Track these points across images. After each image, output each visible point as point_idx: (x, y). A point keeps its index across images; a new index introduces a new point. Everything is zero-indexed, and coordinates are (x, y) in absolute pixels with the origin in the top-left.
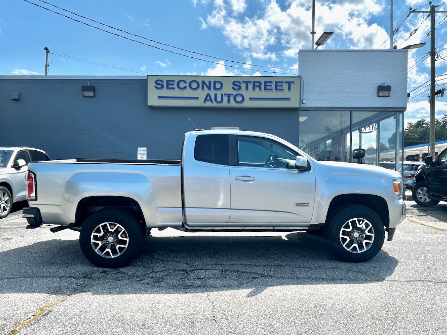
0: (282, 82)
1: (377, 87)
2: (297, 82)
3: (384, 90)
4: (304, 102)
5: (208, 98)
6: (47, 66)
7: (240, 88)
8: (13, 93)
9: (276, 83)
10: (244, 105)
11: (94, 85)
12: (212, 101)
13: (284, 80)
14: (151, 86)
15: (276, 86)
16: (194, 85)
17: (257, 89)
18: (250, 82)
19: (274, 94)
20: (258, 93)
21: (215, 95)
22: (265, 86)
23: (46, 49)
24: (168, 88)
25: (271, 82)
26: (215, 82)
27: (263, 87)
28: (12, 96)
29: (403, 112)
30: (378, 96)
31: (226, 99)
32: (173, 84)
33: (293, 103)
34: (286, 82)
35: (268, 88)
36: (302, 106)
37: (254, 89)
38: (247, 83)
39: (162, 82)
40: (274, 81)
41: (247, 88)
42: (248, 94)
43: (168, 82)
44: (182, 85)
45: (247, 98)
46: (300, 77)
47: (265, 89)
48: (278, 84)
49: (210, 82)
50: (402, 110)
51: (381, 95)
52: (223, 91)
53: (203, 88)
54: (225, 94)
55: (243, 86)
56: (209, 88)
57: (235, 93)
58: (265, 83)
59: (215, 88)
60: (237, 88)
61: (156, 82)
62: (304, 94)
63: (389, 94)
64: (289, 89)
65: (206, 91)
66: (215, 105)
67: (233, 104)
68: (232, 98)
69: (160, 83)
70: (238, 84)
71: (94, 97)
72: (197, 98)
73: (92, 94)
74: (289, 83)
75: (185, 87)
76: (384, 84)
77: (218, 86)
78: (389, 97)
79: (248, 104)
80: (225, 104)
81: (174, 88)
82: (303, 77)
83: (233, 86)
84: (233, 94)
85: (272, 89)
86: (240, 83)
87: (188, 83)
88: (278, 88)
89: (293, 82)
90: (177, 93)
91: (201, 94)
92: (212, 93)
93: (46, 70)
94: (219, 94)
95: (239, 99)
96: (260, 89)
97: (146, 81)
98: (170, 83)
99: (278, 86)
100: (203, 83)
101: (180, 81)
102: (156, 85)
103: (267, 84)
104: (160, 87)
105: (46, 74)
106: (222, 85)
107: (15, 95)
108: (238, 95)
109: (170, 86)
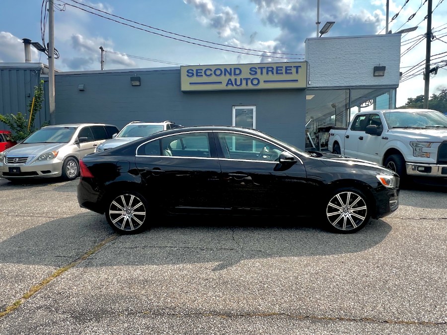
0: (291, 67)
1: (373, 68)
2: (304, 66)
3: (379, 70)
4: (310, 83)
5: (229, 82)
6: (102, 62)
7: (256, 73)
8: (80, 85)
9: (286, 67)
10: (259, 87)
11: (139, 76)
12: (233, 85)
13: (293, 65)
14: (184, 74)
15: (286, 70)
16: (218, 72)
17: (270, 73)
18: (265, 68)
19: (284, 77)
20: (271, 77)
21: (236, 79)
22: (277, 70)
23: (101, 48)
24: (197, 75)
25: (282, 67)
26: (235, 69)
27: (275, 71)
28: (79, 88)
29: (395, 89)
30: (374, 76)
31: (244, 82)
32: (201, 72)
33: (301, 84)
34: (294, 67)
35: (279, 72)
36: (308, 86)
37: (267, 73)
38: (262, 69)
39: (193, 70)
40: (284, 66)
41: (262, 73)
42: (263, 78)
43: (197, 70)
44: (208, 73)
45: (261, 81)
46: (306, 62)
47: (277, 73)
48: (288, 68)
49: (231, 69)
50: (395, 87)
51: (376, 74)
52: (242, 76)
53: (225, 75)
54: (244, 79)
55: (259, 71)
56: (230, 74)
57: (252, 77)
58: (277, 67)
59: (235, 74)
60: (254, 73)
61: (188, 72)
62: (311, 75)
63: (383, 73)
64: (297, 72)
65: (228, 77)
66: (235, 88)
67: (250, 87)
68: (249, 82)
69: (190, 71)
70: (254, 70)
71: (140, 85)
72: (221, 82)
73: (138, 83)
75: (211, 74)
76: (379, 65)
77: (238, 72)
78: (383, 76)
79: (262, 86)
80: (244, 87)
81: (202, 76)
82: (309, 61)
83: (250, 72)
84: (250, 79)
85: (282, 73)
86: (256, 69)
87: (213, 71)
88: (288, 72)
89: (300, 67)
90: (204, 79)
91: (224, 79)
92: (233, 78)
93: (102, 66)
94: (238, 78)
95: (255, 82)
96: (273, 73)
97: (179, 70)
98: (199, 71)
99: (288, 70)
100: (226, 70)
101: (206, 70)
102: (187, 74)
103: (279, 69)
104: (191, 75)
105: (102, 68)
106: (241, 71)
107: (81, 87)
108: (254, 79)
109: (199, 74)
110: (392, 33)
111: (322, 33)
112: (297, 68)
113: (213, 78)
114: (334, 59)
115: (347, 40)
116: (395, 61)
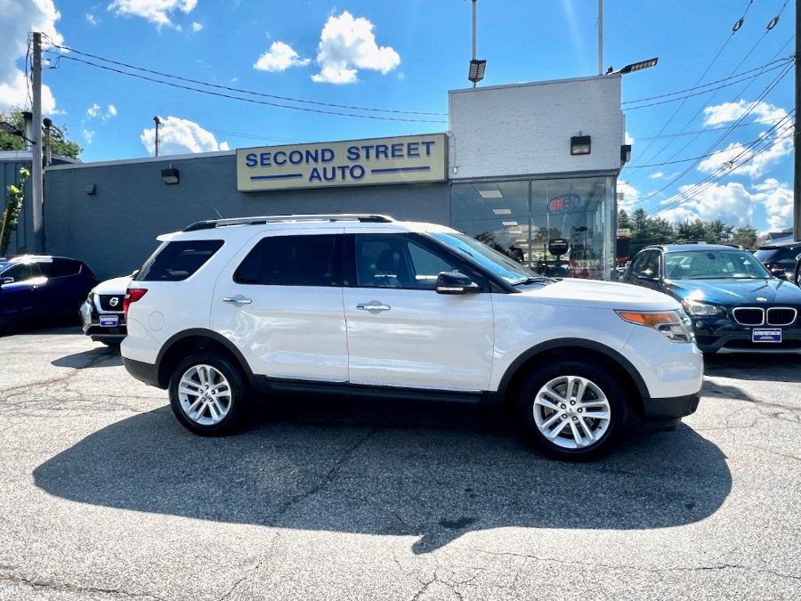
0: (418, 143)
1: (569, 139)
2: (440, 142)
3: (581, 142)
4: (455, 170)
5: (315, 175)
6: (157, 141)
7: (358, 156)
8: (89, 186)
9: (409, 145)
10: (365, 181)
11: (176, 167)
12: (320, 179)
13: (420, 140)
14: (241, 162)
15: (409, 149)
16: (296, 158)
17: (382, 156)
18: (372, 147)
19: (406, 162)
20: (383, 163)
21: (325, 170)
22: (393, 150)
24: (262, 164)
25: (402, 145)
26: (323, 151)
27: (390, 153)
28: (87, 190)
29: (614, 177)
30: (572, 154)
31: (339, 173)
32: (269, 159)
33: (436, 174)
34: (423, 143)
35: (397, 153)
36: (452, 177)
37: (377, 156)
38: (367, 149)
39: (255, 156)
40: (405, 142)
41: (368, 157)
42: (369, 164)
44: (281, 158)
45: (368, 172)
46: (443, 134)
47: (393, 155)
48: (412, 147)
49: (316, 151)
50: (614, 174)
51: (575, 152)
52: (336, 163)
53: (307, 161)
54: (338, 167)
55: (363, 153)
56: (316, 160)
57: (351, 164)
58: (393, 146)
59: (323, 160)
60: (354, 157)
61: (248, 158)
62: (458, 157)
63: (589, 149)
64: (428, 153)
65: (312, 164)
66: (324, 183)
67: (350, 181)
68: (347, 172)
69: (251, 157)
70: (355, 151)
71: (178, 183)
72: (301, 175)
73: (174, 180)
75: (285, 161)
76: (581, 133)
77: (328, 156)
78: (589, 153)
79: (370, 179)
80: (338, 181)
81: (270, 164)
82: (455, 132)
83: (348, 155)
84: (348, 167)
85: (403, 156)
86: (357, 149)
87: (288, 155)
88: (412, 152)
89: (433, 142)
90: (274, 170)
91: (306, 169)
92: (320, 166)
96: (386, 156)
97: (235, 156)
98: (265, 157)
99: (412, 149)
100: (308, 153)
101: (277, 153)
102: (247, 162)
103: (396, 148)
104: (252, 163)
105: (157, 155)
106: (333, 154)
107: (91, 190)
108: (355, 167)
109: (265, 162)
111: (474, 80)
112: (428, 144)
116: (611, 124)
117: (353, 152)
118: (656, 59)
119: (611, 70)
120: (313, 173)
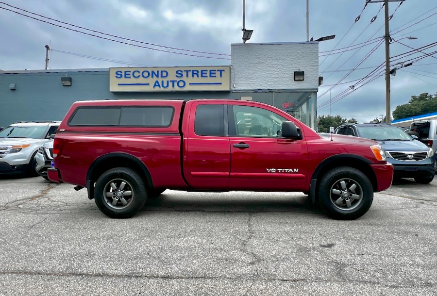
1: (293, 73)
2: (227, 70)
3: (299, 75)
4: (235, 86)
5: (157, 84)
6: (47, 60)
7: (182, 75)
8: (11, 84)
9: (210, 71)
10: (185, 89)
11: (70, 76)
12: (160, 87)
13: (216, 69)
14: (113, 74)
15: (211, 73)
16: (146, 74)
17: (195, 76)
18: (190, 71)
19: (209, 80)
20: (196, 80)
21: (163, 82)
22: (202, 73)
23: (47, 47)
24: (125, 77)
25: (207, 70)
26: (162, 72)
27: (200, 74)
28: (10, 87)
31: (171, 84)
32: (129, 74)
33: (224, 87)
34: (218, 70)
35: (204, 75)
36: (232, 89)
37: (193, 76)
38: (187, 72)
39: (121, 72)
40: (209, 69)
41: (187, 76)
42: (189, 80)
44: (136, 74)
45: (187, 84)
47: (202, 76)
48: (212, 72)
49: (158, 72)
50: (315, 92)
51: (296, 79)
52: (169, 78)
53: (152, 76)
54: (170, 81)
55: (185, 74)
56: (157, 76)
57: (178, 80)
58: (202, 71)
59: (162, 76)
60: (180, 75)
61: (117, 73)
62: (236, 79)
63: (303, 78)
64: (221, 75)
65: (155, 78)
66: (162, 89)
67: (177, 89)
68: (176, 84)
70: (180, 72)
71: (70, 86)
72: (148, 84)
73: (68, 83)
74: (221, 71)
75: (139, 76)
76: (299, 70)
77: (164, 74)
78: (303, 80)
79: (188, 88)
80: (170, 88)
81: (130, 77)
82: (234, 65)
83: (177, 74)
84: (176, 81)
85: (207, 76)
86: (182, 72)
87: (141, 73)
88: (212, 75)
89: (224, 70)
90: (133, 80)
91: (152, 81)
92: (160, 80)
93: (46, 64)
94: (165, 80)
95: (181, 84)
96: (198, 76)
97: (109, 71)
98: (127, 73)
99: (212, 73)
100: (153, 72)
101: (135, 71)
102: (116, 75)
103: (203, 72)
104: (119, 76)
105: (46, 68)
106: (167, 74)
107: (12, 86)
108: (180, 81)
109: (127, 76)
110: (314, 40)
111: (245, 39)
113: (141, 80)
114: (257, 63)
115: (269, 46)
116: (313, 66)
117: (179, 73)
118: (334, 36)
119: (312, 39)
120: (155, 83)
